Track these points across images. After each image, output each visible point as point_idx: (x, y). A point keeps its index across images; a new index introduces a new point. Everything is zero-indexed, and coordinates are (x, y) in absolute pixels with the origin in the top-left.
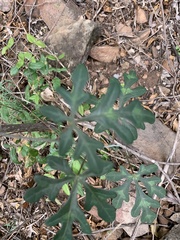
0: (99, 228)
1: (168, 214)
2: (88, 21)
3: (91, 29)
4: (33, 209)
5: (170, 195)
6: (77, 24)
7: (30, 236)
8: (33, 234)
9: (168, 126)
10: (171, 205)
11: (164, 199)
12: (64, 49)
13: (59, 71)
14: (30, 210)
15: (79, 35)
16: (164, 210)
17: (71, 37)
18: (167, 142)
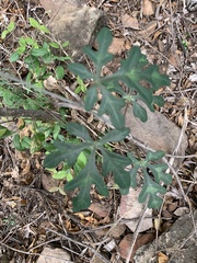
0: (101, 225)
1: (171, 208)
2: (93, 9)
3: (97, 17)
4: (31, 208)
5: (174, 190)
6: (81, 12)
7: (27, 236)
8: (30, 234)
9: (174, 121)
10: (175, 200)
11: (168, 194)
12: (67, 38)
13: (62, 59)
14: (27, 209)
15: (84, 23)
16: (168, 205)
17: (75, 25)
18: (173, 137)
